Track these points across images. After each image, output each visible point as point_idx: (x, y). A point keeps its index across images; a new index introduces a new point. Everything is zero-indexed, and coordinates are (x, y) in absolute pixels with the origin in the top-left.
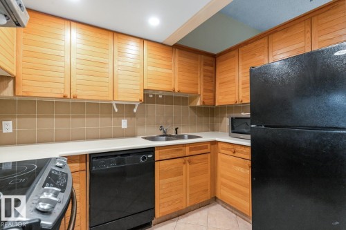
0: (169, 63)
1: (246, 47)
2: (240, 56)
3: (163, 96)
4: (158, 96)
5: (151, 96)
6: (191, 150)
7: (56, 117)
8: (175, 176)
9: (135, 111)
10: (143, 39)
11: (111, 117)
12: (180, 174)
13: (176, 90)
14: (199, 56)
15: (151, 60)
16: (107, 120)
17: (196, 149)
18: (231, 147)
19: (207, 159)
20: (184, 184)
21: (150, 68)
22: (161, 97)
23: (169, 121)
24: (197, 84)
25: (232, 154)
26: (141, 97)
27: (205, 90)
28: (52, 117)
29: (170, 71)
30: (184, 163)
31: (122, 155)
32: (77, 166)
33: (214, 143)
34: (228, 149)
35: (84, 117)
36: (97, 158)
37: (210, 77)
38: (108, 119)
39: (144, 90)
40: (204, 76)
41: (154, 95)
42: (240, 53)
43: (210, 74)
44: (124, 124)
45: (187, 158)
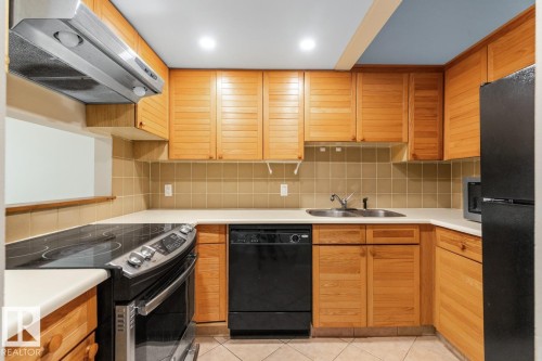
0: (346, 98)
1: (503, 40)
2: (491, 61)
3: (343, 149)
4: (334, 149)
5: (323, 150)
6: (376, 235)
7: (209, 181)
8: (346, 272)
9: (296, 172)
10: (303, 71)
11: (267, 181)
12: (356, 270)
13: (359, 138)
14: (405, 75)
15: (314, 98)
16: (262, 184)
17: (386, 234)
18: (458, 237)
19: (412, 254)
20: (364, 288)
21: (314, 110)
22: (338, 150)
23: (354, 187)
24: (401, 125)
25: (459, 251)
26: (302, 153)
27: (418, 134)
28: (204, 180)
29: (346, 110)
30: (364, 254)
31: (266, 230)
32: (215, 237)
33: (430, 228)
34: (451, 242)
35: (236, 181)
36: (237, 230)
37: (428, 109)
38: (264, 183)
39: (306, 143)
40: (416, 109)
41: (327, 149)
42: (491, 53)
43: (430, 104)
44: (284, 190)
45: (369, 247)
